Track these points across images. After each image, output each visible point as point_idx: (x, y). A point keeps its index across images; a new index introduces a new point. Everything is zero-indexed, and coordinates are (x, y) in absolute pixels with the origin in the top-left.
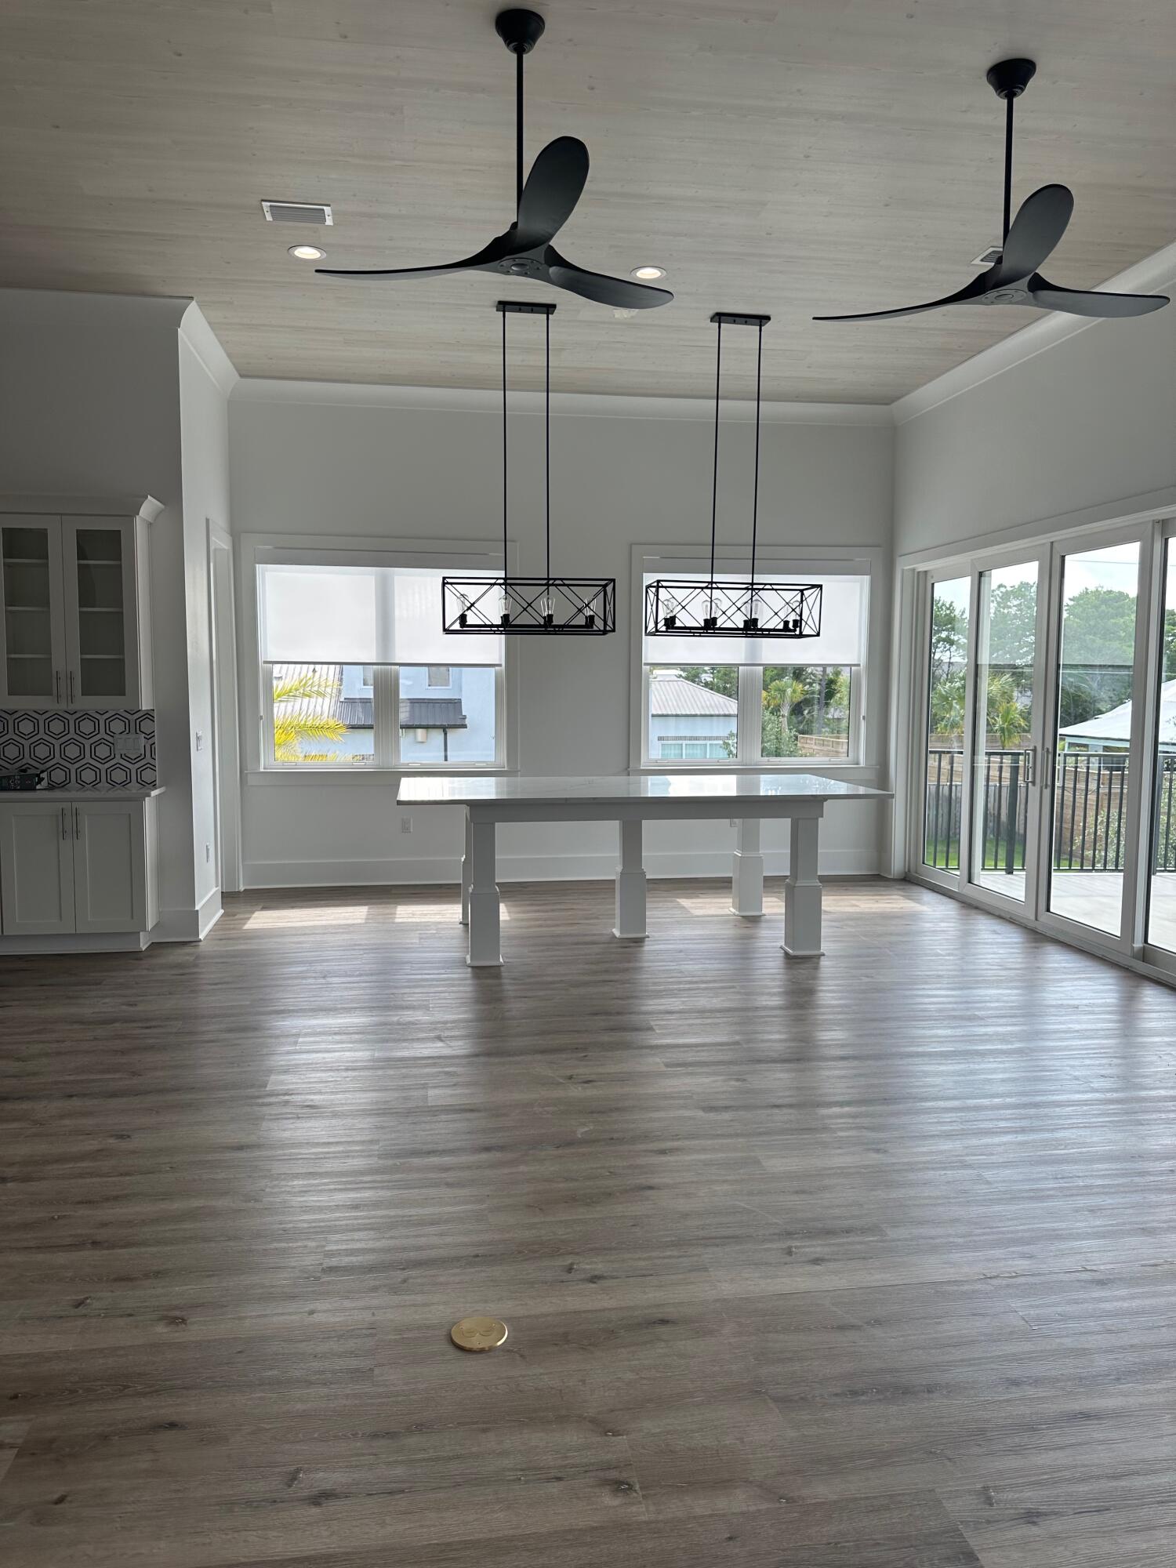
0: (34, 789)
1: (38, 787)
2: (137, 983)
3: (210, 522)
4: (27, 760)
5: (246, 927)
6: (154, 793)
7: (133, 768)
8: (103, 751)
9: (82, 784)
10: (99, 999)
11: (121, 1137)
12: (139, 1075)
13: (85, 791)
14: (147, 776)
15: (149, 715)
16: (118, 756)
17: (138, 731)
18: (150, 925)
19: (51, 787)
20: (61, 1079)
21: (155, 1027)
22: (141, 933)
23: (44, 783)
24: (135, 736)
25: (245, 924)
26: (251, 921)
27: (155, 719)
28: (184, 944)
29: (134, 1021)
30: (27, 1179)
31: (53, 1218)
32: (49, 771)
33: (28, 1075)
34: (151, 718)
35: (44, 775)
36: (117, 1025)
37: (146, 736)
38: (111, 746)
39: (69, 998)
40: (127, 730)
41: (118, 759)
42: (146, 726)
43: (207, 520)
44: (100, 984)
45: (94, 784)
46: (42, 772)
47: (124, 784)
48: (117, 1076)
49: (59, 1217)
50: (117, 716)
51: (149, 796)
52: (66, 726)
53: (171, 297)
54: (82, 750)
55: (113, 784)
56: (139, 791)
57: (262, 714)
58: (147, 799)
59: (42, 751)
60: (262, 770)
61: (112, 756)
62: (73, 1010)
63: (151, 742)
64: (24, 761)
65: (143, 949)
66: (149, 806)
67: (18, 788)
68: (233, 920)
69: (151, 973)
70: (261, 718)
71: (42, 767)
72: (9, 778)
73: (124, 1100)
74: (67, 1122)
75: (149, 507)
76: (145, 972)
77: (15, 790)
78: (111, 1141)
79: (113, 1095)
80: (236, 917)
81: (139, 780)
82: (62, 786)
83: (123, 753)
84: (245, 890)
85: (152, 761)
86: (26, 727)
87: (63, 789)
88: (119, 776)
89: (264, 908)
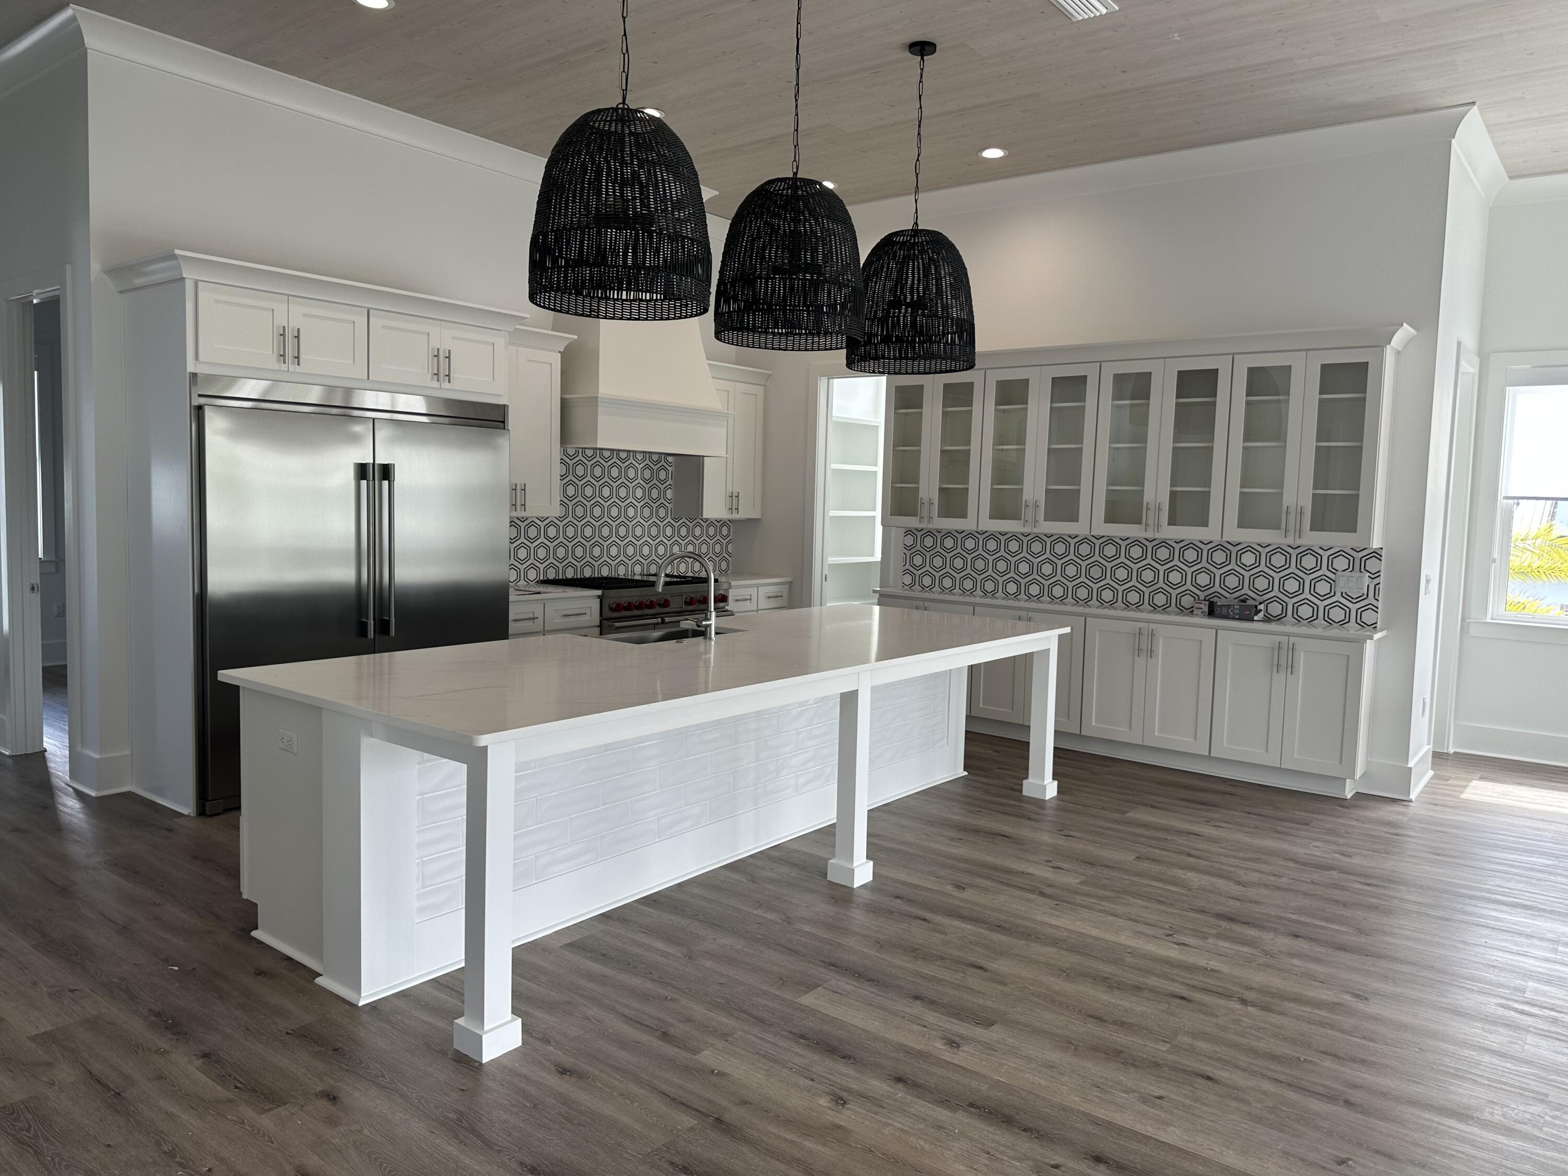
0: (1253, 620)
1: (1256, 618)
2: (1347, 832)
3: (1462, 345)
4: (1246, 590)
5: (1465, 796)
6: (1377, 636)
7: (1354, 608)
8: (1323, 588)
9: (1298, 619)
10: (1310, 841)
11: (1358, 996)
12: (1366, 935)
13: (1299, 627)
14: (1368, 617)
15: (1376, 555)
16: (1338, 594)
17: (1362, 569)
18: (1358, 775)
19: (1268, 619)
20: (1283, 915)
21: (1376, 886)
22: (1348, 781)
23: (1261, 615)
24: (1359, 574)
25: (1462, 792)
26: (1468, 790)
27: (1383, 558)
28: (1394, 801)
29: (1351, 874)
30: (1266, 1008)
31: (1299, 1058)
32: (1268, 602)
33: (1251, 902)
34: (1378, 557)
35: (1261, 607)
36: (1334, 873)
37: (1371, 575)
38: (1332, 582)
39: (1277, 832)
40: (1351, 568)
41: (1338, 597)
42: (1372, 565)
43: (1459, 343)
44: (1307, 824)
45: (1311, 620)
46: (1260, 603)
47: (1342, 623)
48: (1343, 928)
49: (1305, 1059)
50: (1341, 553)
51: (1371, 638)
52: (1288, 561)
53: (1447, 107)
54: (1302, 586)
55: (1330, 622)
56: (1358, 633)
57: (1496, 556)
58: (1368, 641)
59: (1261, 583)
60: (1488, 620)
61: (1332, 594)
62: (1285, 846)
63: (1376, 581)
64: (1243, 592)
65: (1349, 797)
66: (1369, 648)
67: (1237, 617)
68: (1444, 785)
69: (1360, 825)
70: (1494, 561)
71: (1261, 599)
72: (1229, 606)
73: (1354, 957)
74: (1296, 962)
75: (1405, 332)
76: (1354, 823)
77: (1234, 619)
78: (1347, 997)
79: (1342, 948)
80: (1449, 782)
81: (1359, 621)
82: (1279, 619)
83: (1344, 591)
84: (1455, 753)
85: (1375, 603)
86: (1248, 559)
87: (1278, 622)
88: (1337, 615)
89: (1482, 778)
